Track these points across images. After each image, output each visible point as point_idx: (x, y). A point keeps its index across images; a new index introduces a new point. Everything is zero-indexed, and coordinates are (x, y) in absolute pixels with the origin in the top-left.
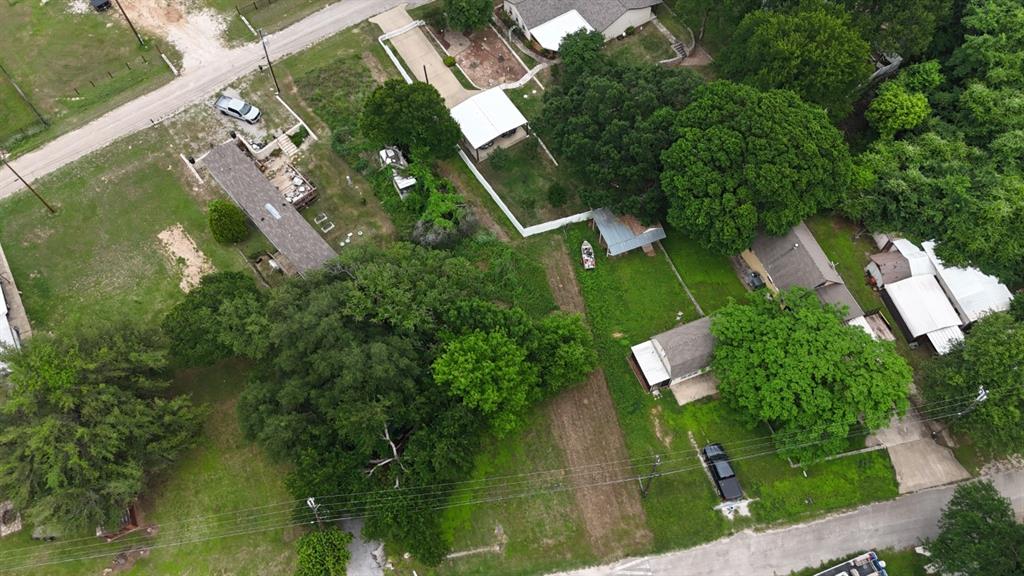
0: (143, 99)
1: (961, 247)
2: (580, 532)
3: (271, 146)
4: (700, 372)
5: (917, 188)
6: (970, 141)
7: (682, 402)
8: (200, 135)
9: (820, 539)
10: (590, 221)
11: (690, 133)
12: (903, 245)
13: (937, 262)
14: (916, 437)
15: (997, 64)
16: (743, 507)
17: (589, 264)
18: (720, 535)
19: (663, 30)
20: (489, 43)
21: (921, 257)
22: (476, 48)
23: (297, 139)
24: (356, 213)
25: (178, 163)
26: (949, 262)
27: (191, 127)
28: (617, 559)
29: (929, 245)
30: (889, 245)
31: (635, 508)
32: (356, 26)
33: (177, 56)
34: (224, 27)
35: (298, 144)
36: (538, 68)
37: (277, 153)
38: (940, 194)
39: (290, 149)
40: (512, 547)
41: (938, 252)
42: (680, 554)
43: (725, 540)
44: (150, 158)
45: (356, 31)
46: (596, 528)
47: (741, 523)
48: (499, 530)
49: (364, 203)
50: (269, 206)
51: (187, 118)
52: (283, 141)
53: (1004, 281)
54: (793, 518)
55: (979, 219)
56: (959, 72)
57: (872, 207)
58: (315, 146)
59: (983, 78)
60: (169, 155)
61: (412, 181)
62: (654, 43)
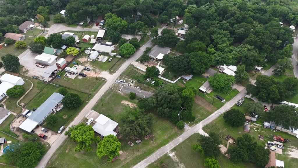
0: (104, 86)
1: (229, 63)
2: (208, 111)
3: (130, 85)
4: (209, 88)
5: (220, 58)
6: (221, 52)
7: (209, 93)
8: (118, 87)
9: (235, 100)
10: (182, 78)
11: (192, 59)
12: (221, 66)
13: (227, 66)
14: (237, 86)
15: (219, 42)
16: (224, 100)
17: (185, 83)
18: (224, 104)
19: (173, 52)
20: (150, 62)
21: (225, 67)
22: (148, 63)
23: (132, 82)
24: (148, 89)
25: (117, 92)
26: (228, 66)
27: (115, 87)
28: (215, 112)
29: (225, 65)
30: (220, 67)
31: (212, 106)
32: (129, 65)
33: (105, 79)
34: (108, 72)
35: (133, 83)
36: (159, 63)
37: (131, 86)
38: (223, 58)
39: (132, 84)
40: (201, 116)
41: (226, 65)
42: (221, 108)
43: (225, 105)
44: (112, 93)
45: (130, 66)
46: (210, 110)
47: (225, 102)
48: (198, 115)
49: (148, 87)
50: (138, 91)
51: (113, 86)
52: (131, 84)
53: (235, 66)
54: (230, 99)
55: (229, 59)
56: (215, 45)
57: (215, 63)
58: (135, 83)
59: (219, 44)
60: (115, 91)
61: (154, 82)
62: (173, 54)
